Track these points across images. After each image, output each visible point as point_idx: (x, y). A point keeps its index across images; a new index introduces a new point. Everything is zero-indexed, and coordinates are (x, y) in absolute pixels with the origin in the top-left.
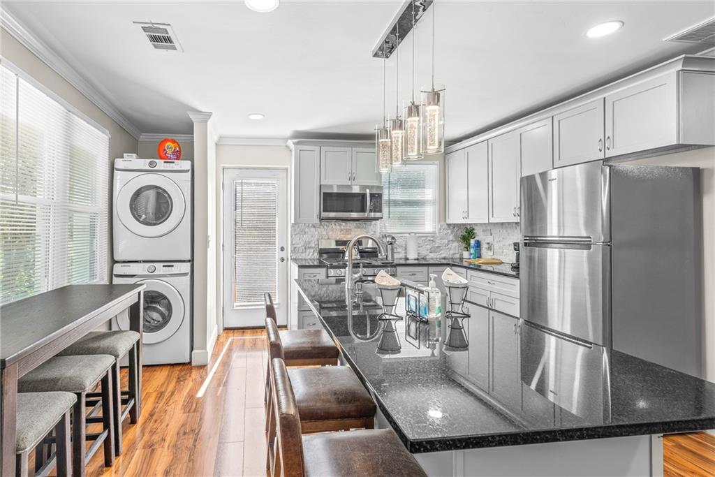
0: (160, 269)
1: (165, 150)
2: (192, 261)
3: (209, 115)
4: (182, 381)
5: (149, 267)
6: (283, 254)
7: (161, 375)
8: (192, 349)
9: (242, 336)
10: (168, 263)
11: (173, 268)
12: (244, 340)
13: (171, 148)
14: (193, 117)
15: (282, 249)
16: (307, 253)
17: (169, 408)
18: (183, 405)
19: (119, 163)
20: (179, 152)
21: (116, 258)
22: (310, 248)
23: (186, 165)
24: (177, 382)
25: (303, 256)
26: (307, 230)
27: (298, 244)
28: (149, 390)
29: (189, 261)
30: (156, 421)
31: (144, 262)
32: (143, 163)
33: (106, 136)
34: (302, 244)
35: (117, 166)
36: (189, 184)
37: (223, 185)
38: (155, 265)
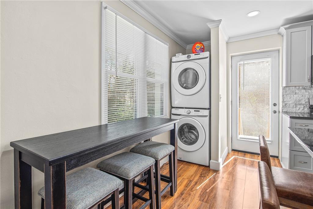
0: (193, 112)
1: (195, 48)
2: (210, 109)
3: (220, 21)
4: (202, 177)
5: (187, 111)
6: (276, 108)
7: (193, 169)
8: (210, 159)
9: (244, 157)
10: (197, 109)
11: (199, 112)
12: (245, 160)
13: (199, 47)
14: (210, 25)
15: (275, 105)
16: (297, 109)
17: (192, 193)
18: (200, 194)
19: (174, 59)
20: (203, 48)
21: (173, 106)
22: (300, 104)
24: (200, 176)
25: (294, 110)
26: (297, 91)
27: (289, 101)
28: (185, 177)
29: (209, 109)
30: (183, 199)
31: (186, 108)
32: (184, 57)
33: (167, 46)
34: (293, 101)
35: (173, 61)
36: (208, 65)
37: (231, 66)
38: (190, 110)
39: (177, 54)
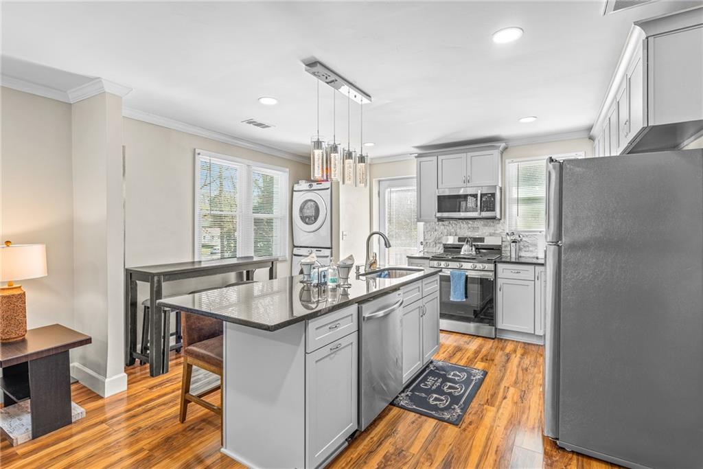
0: (314, 252)
2: (331, 248)
5: (309, 251)
10: (319, 248)
11: (322, 252)
16: (437, 248)
19: (296, 187)
21: (295, 245)
22: (440, 243)
23: (327, 184)
27: (429, 240)
31: (307, 247)
32: (306, 186)
34: (432, 240)
35: (295, 189)
36: (330, 195)
37: (379, 195)
38: (312, 249)
39: (300, 181)
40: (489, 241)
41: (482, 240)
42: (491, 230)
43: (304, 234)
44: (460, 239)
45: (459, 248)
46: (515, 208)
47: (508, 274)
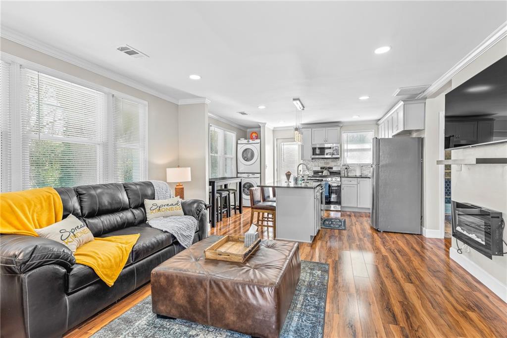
0: (251, 175)
1: (252, 136)
2: (260, 173)
3: (266, 124)
5: (248, 175)
10: (253, 173)
11: (255, 175)
13: (255, 136)
14: (261, 125)
16: (310, 172)
19: (239, 142)
20: (257, 136)
21: (238, 172)
22: (311, 170)
23: (258, 141)
31: (247, 173)
32: (246, 141)
33: (235, 134)
36: (259, 147)
37: (277, 146)
39: (241, 139)
40: (335, 169)
41: (332, 168)
42: (335, 164)
43: (244, 166)
44: (321, 168)
45: (322, 172)
46: (346, 153)
47: (346, 182)
